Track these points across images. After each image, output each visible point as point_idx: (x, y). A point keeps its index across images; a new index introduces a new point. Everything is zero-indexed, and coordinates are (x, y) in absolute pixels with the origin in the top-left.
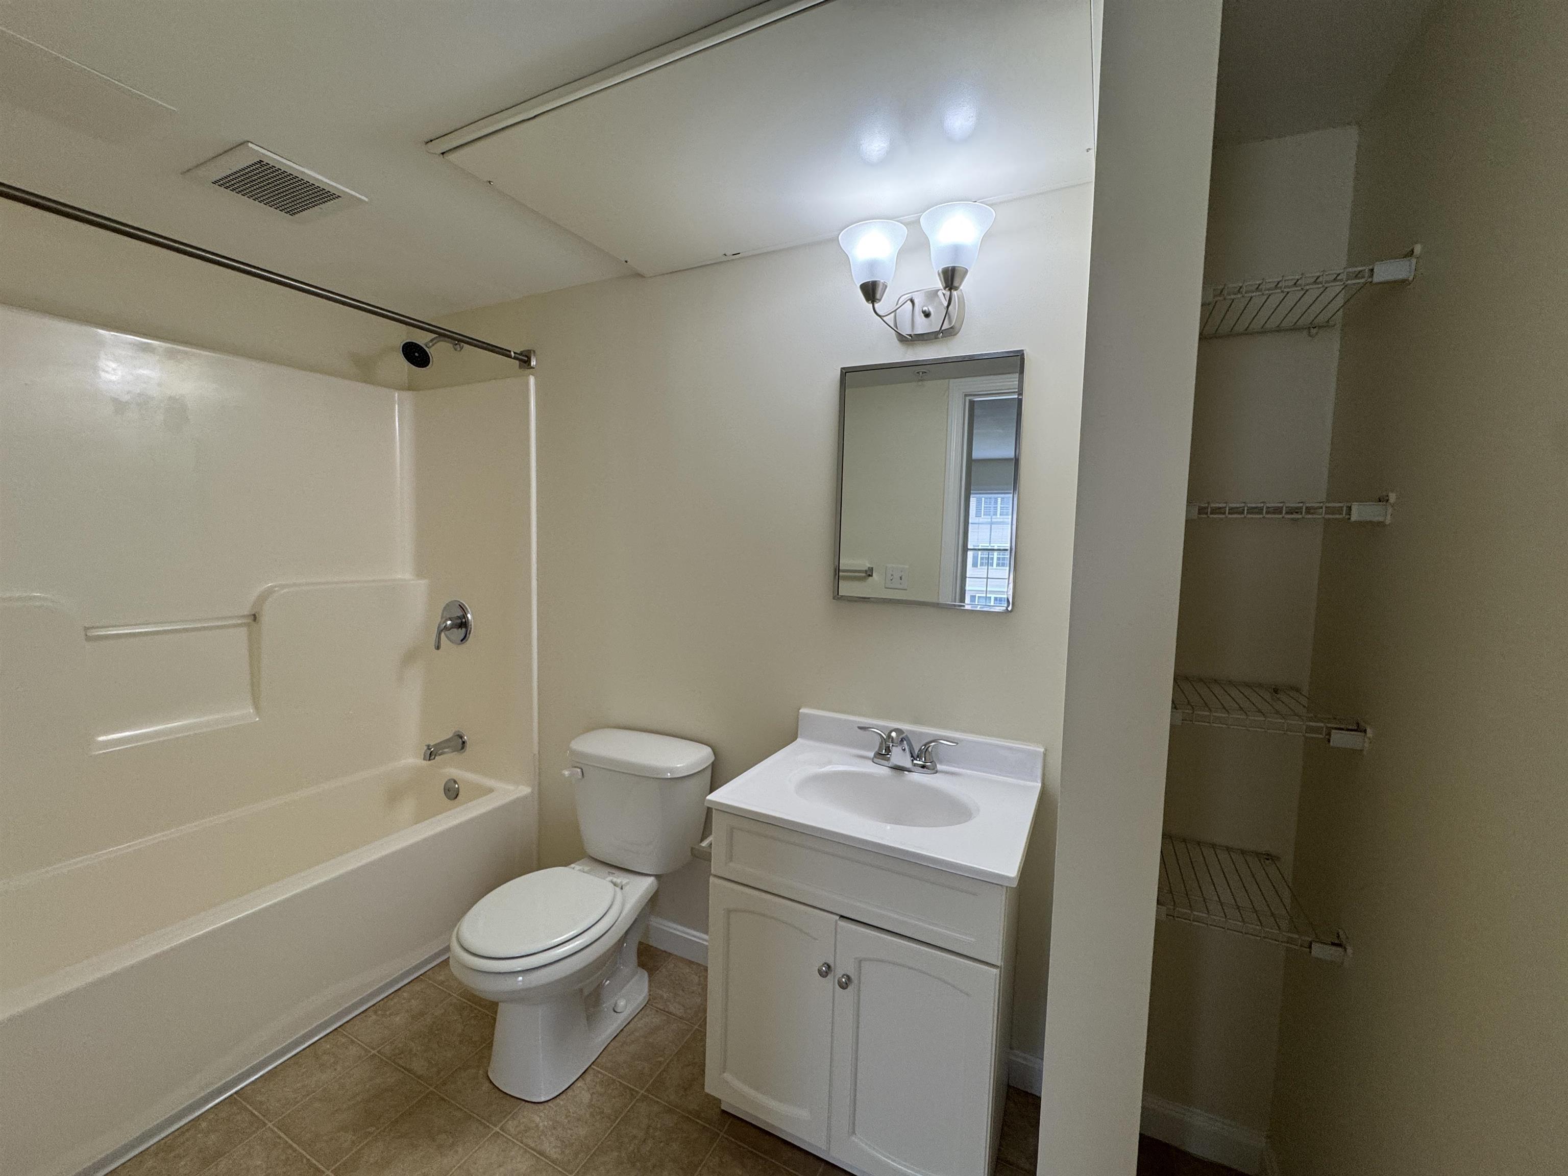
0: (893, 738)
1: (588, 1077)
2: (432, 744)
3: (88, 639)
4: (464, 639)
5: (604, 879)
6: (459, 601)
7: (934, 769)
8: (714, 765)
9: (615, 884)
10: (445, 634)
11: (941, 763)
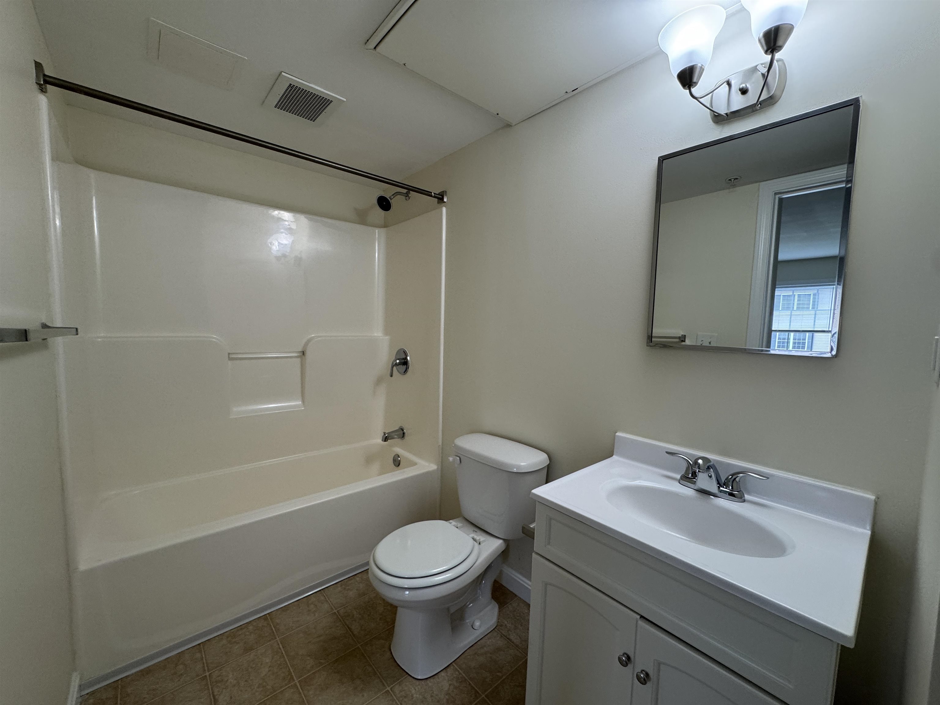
0: (699, 464)
1: (450, 670)
2: (387, 432)
3: (230, 359)
4: (406, 371)
5: (468, 535)
6: (403, 349)
7: (741, 498)
8: (548, 466)
9: (474, 539)
10: (396, 368)
11: (749, 493)
